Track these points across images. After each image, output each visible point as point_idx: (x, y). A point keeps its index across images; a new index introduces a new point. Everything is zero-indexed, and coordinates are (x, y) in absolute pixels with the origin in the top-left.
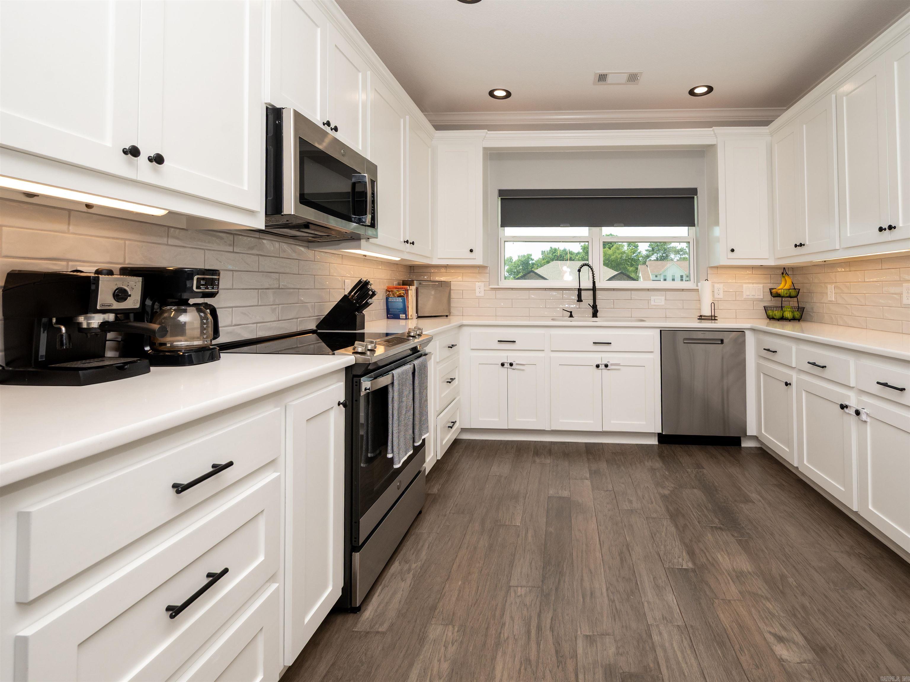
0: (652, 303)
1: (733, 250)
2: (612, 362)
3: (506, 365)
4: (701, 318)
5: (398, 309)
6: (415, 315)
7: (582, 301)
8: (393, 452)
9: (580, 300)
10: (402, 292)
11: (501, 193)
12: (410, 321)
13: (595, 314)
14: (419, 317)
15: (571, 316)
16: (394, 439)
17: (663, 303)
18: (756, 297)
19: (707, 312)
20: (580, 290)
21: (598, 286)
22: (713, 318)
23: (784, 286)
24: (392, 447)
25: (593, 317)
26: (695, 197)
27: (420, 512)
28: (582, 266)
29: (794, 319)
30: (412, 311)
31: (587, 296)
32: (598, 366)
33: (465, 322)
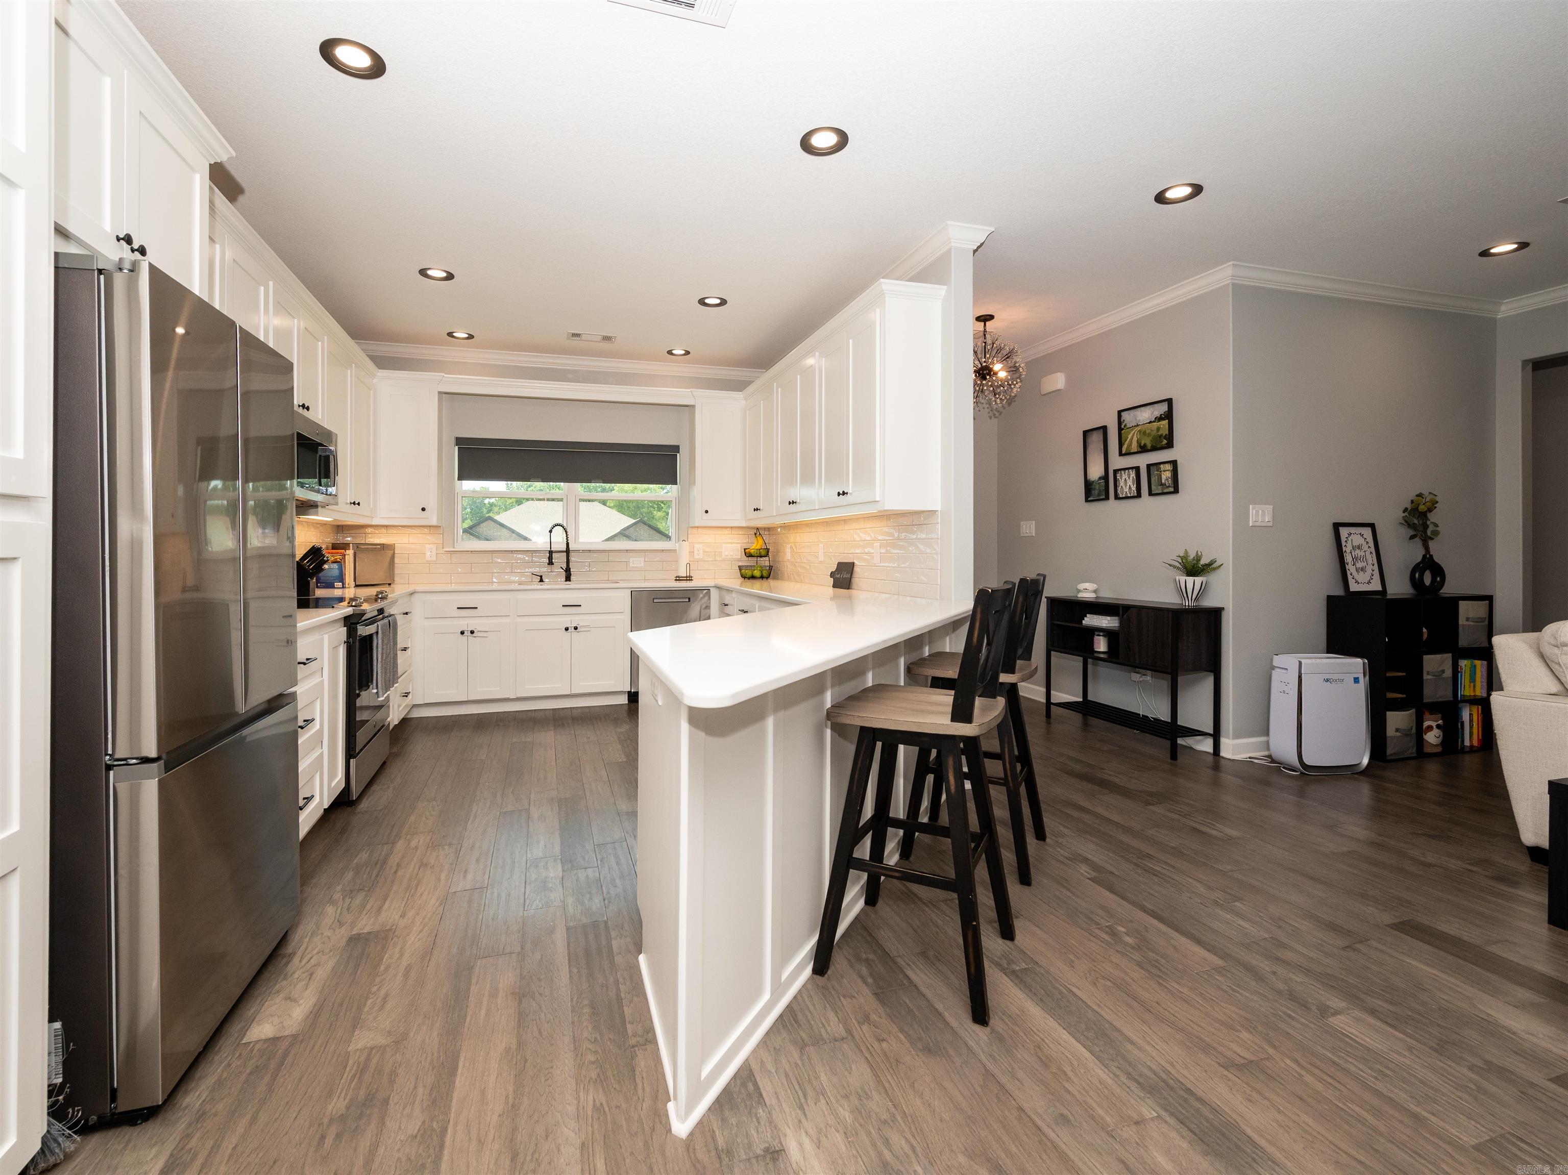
0: (631, 565)
1: (707, 512)
2: (581, 624)
3: (466, 633)
4: (678, 579)
5: (332, 577)
6: (353, 584)
7: (553, 564)
8: (377, 688)
9: (551, 563)
10: (338, 557)
11: (459, 441)
12: (347, 590)
13: (568, 578)
14: (357, 586)
15: (541, 580)
16: (378, 677)
17: (642, 565)
18: (735, 557)
19: (683, 574)
20: (551, 552)
21: (571, 547)
22: (689, 578)
23: (756, 545)
24: (377, 684)
25: (566, 581)
26: (678, 454)
27: (384, 763)
28: (556, 526)
29: (762, 577)
30: (349, 579)
31: (560, 560)
32: (567, 629)
33: (419, 588)
